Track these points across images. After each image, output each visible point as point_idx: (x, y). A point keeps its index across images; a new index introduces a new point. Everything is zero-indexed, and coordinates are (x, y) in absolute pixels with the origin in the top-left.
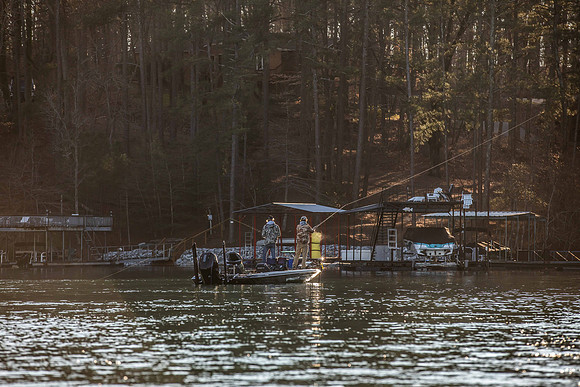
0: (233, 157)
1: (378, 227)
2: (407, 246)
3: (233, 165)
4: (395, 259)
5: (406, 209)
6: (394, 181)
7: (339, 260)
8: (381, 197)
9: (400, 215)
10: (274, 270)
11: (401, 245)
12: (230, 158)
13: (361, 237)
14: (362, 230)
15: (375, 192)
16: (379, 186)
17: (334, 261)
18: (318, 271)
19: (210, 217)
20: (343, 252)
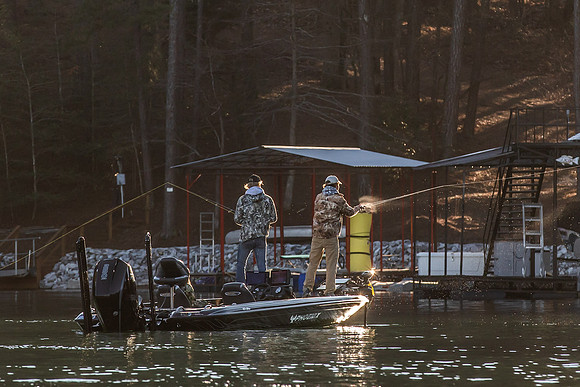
0: (173, 42)
1: (501, 199)
2: (566, 243)
3: (172, 61)
4: (539, 272)
5: (564, 159)
6: (537, 95)
7: (413, 274)
8: (508, 131)
9: (549, 172)
10: (263, 298)
11: (553, 239)
12: (165, 45)
13: (461, 223)
14: (464, 207)
15: (494, 120)
16: (504, 107)
17: (399, 276)
18: (363, 300)
19: (121, 178)
20: (422, 256)
